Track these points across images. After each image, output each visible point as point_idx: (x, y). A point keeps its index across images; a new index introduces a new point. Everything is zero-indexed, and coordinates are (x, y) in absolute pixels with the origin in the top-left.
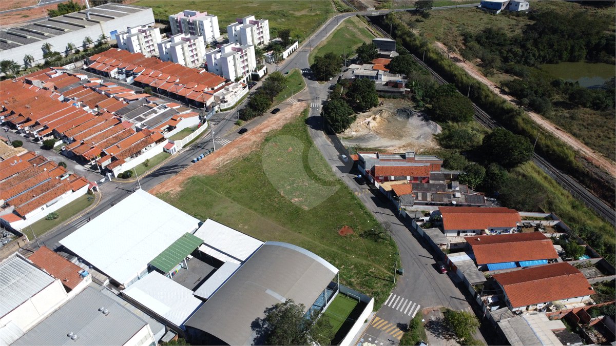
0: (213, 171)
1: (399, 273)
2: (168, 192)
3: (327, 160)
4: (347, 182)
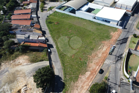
0: (103, 42)
1: (47, 16)
2: (114, 32)
3: (57, 52)
4: (52, 40)
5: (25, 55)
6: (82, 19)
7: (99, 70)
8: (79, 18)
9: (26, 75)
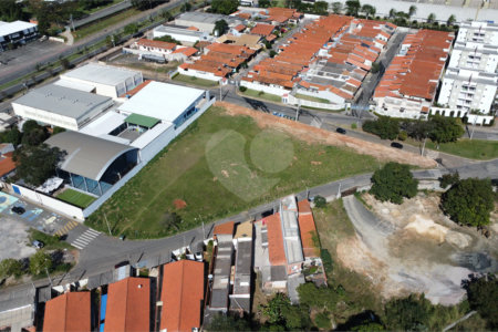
5: (335, 254)
6: (161, 154)
7: (340, 135)
8: (156, 159)
9: (391, 234)
